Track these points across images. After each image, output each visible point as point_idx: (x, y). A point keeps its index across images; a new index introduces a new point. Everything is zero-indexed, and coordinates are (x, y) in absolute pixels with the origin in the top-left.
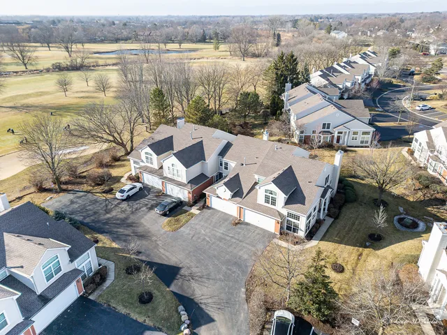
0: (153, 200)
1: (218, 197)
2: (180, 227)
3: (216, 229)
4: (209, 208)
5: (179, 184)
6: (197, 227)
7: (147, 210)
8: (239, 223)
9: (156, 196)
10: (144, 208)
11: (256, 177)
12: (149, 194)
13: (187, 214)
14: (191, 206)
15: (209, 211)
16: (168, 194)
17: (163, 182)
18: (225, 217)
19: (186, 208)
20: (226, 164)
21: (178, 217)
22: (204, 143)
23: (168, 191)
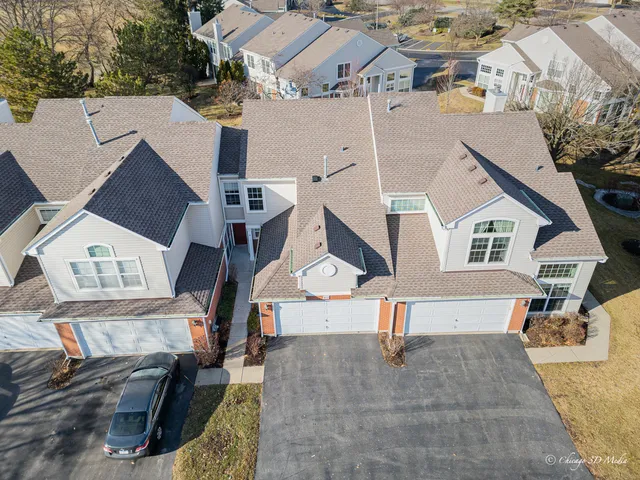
0: (52, 407)
1: (310, 298)
2: (252, 464)
3: (365, 406)
4: (276, 342)
5: (144, 309)
6: (307, 429)
7: (55, 466)
8: (408, 349)
9: (56, 384)
10: (37, 464)
11: (386, 200)
12: (16, 390)
13: (228, 396)
14: (218, 362)
15: (288, 351)
16: (96, 354)
17: (59, 327)
18: (350, 346)
19: (204, 378)
20: (255, 193)
21: (210, 426)
22: (156, 146)
23: (91, 346)
